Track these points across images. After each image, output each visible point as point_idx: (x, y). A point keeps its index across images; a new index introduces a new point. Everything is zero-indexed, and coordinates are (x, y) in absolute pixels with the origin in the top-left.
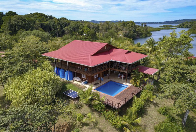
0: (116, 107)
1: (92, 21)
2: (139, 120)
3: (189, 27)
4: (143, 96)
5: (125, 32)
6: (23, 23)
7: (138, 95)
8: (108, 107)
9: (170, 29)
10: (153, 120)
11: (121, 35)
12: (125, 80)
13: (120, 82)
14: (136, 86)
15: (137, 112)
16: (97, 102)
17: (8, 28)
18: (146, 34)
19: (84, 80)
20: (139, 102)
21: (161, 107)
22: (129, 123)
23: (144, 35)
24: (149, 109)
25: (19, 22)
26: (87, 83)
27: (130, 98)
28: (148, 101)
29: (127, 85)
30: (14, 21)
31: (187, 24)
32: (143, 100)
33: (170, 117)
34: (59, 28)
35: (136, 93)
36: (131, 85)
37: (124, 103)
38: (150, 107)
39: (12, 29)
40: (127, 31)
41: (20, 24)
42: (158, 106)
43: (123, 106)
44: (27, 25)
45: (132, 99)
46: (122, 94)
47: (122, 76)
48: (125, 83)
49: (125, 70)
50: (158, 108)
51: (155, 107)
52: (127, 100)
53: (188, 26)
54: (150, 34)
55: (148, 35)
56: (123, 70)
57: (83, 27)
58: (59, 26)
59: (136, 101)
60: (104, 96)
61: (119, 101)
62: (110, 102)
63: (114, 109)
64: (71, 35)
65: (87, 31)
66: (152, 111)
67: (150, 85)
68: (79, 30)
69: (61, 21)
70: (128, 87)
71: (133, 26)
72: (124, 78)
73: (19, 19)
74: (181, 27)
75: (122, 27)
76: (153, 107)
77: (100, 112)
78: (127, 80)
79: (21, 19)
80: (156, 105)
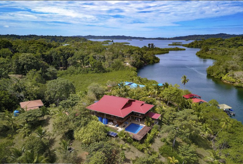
0: (139, 139)
1: (88, 36)
2: (150, 145)
3: (199, 46)
4: (152, 133)
5: (132, 61)
6: (32, 61)
7: (150, 132)
8: (135, 140)
9: (179, 50)
10: (158, 145)
11: (127, 64)
12: (141, 122)
13: (138, 124)
14: (148, 126)
15: (149, 141)
16: (129, 138)
17: (15, 67)
18: (153, 61)
19: (116, 124)
20: (150, 136)
21: (162, 138)
22: (146, 147)
23: (151, 61)
24: (156, 139)
25: (27, 61)
26: (118, 126)
27: (145, 134)
28: (155, 135)
29: (143, 126)
30: (23, 60)
31: (196, 43)
32: (152, 135)
33: (166, 143)
34: (62, 59)
35: (149, 131)
36: (145, 125)
37: (142, 137)
38: (156, 138)
39: (19, 67)
40: (134, 60)
41: (29, 63)
42: (160, 138)
43: (142, 139)
44: (36, 63)
45: (147, 134)
46: (141, 132)
47: (139, 120)
48: (141, 125)
49: (141, 116)
50: (161, 139)
51: (159, 138)
52: (144, 135)
53: (197, 45)
54: (158, 60)
55: (156, 61)
56: (140, 116)
57: (89, 58)
58: (61, 57)
59: (148, 135)
60: (131, 134)
61: (140, 136)
62: (135, 137)
63: (138, 141)
64: (76, 67)
65: (93, 62)
66: (157, 140)
67: (156, 125)
68: (85, 61)
69: (63, 51)
70: (143, 127)
71: (140, 53)
72: (140, 121)
73: (27, 58)
74: (190, 46)
75: (128, 54)
76: (157, 138)
77: (130, 143)
78: (143, 122)
79: (29, 58)
80: (159, 137)
